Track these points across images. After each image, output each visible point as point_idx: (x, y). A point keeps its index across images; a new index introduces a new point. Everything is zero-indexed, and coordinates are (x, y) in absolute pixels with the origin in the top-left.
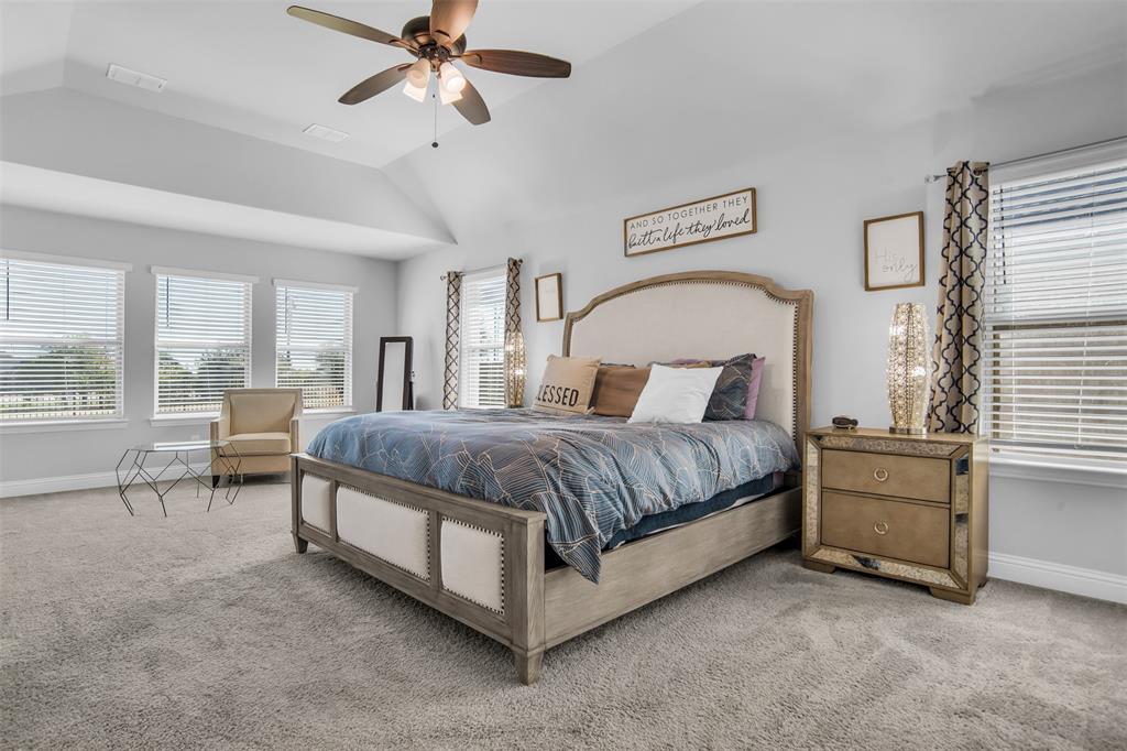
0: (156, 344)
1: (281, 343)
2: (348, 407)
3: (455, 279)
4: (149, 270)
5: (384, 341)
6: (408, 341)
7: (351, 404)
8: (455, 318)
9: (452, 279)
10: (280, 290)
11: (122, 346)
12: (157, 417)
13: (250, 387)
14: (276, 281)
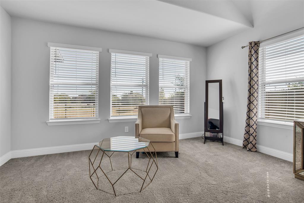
0: (111, 84)
1: (161, 84)
2: (187, 113)
3: (255, 46)
4: (108, 51)
5: (207, 82)
6: (220, 82)
7: (189, 112)
8: (256, 67)
9: (253, 46)
10: (161, 59)
11: (98, 86)
12: (111, 118)
13: (148, 105)
14: (159, 56)
